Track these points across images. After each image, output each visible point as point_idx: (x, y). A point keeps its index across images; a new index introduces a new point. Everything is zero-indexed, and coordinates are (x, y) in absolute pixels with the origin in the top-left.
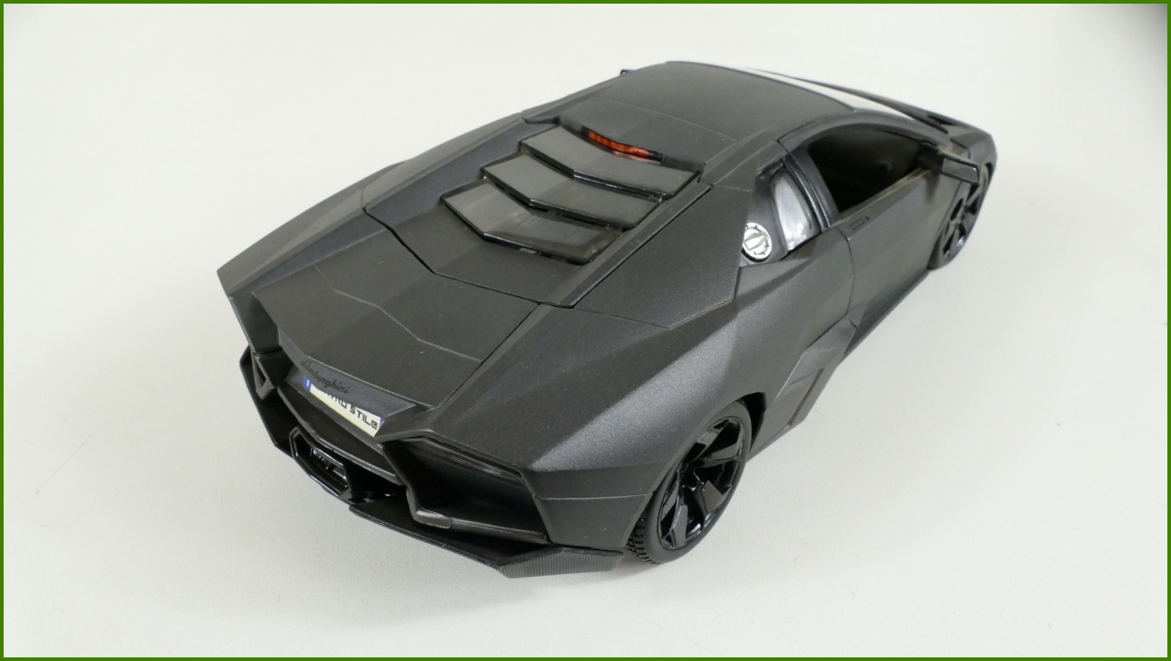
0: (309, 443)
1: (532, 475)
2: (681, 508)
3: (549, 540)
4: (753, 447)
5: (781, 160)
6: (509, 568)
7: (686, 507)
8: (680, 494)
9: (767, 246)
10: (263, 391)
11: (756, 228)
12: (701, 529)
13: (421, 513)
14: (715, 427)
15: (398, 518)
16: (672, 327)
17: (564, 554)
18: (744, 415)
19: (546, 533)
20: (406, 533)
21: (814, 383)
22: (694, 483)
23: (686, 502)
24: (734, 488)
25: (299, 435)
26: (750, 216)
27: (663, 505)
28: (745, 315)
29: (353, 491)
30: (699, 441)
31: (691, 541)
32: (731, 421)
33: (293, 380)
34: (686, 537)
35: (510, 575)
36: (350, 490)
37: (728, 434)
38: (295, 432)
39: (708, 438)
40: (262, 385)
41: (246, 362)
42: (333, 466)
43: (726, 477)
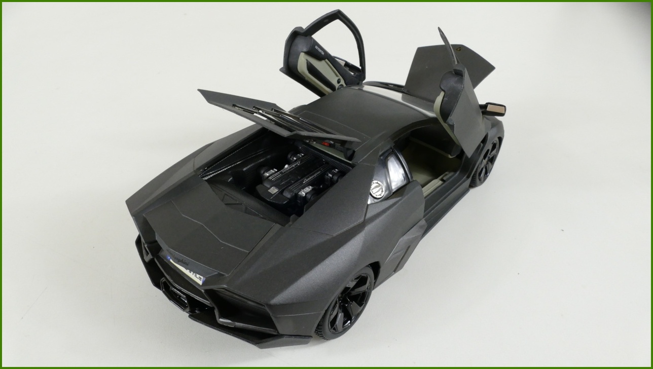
0: (170, 286)
1: (270, 306)
2: (340, 314)
3: (278, 332)
4: (374, 286)
5: (391, 148)
6: (260, 345)
7: (343, 314)
8: (340, 307)
9: (382, 191)
10: (148, 258)
11: (377, 183)
12: (350, 323)
13: (221, 320)
14: (355, 279)
15: (211, 322)
16: (334, 235)
17: (284, 339)
18: (370, 272)
19: (276, 329)
20: (215, 329)
21: (406, 252)
22: (347, 302)
23: (343, 312)
24: (366, 303)
25: (165, 281)
26: (374, 177)
27: (331, 315)
28: (368, 228)
29: (191, 308)
30: (347, 286)
31: (345, 329)
32: (363, 275)
33: (161, 254)
34: (343, 327)
35: (261, 348)
36: (189, 308)
37: (362, 281)
38: (163, 280)
39: (351, 285)
40: (147, 255)
41: (138, 242)
42: (180, 296)
43: (362, 299)
